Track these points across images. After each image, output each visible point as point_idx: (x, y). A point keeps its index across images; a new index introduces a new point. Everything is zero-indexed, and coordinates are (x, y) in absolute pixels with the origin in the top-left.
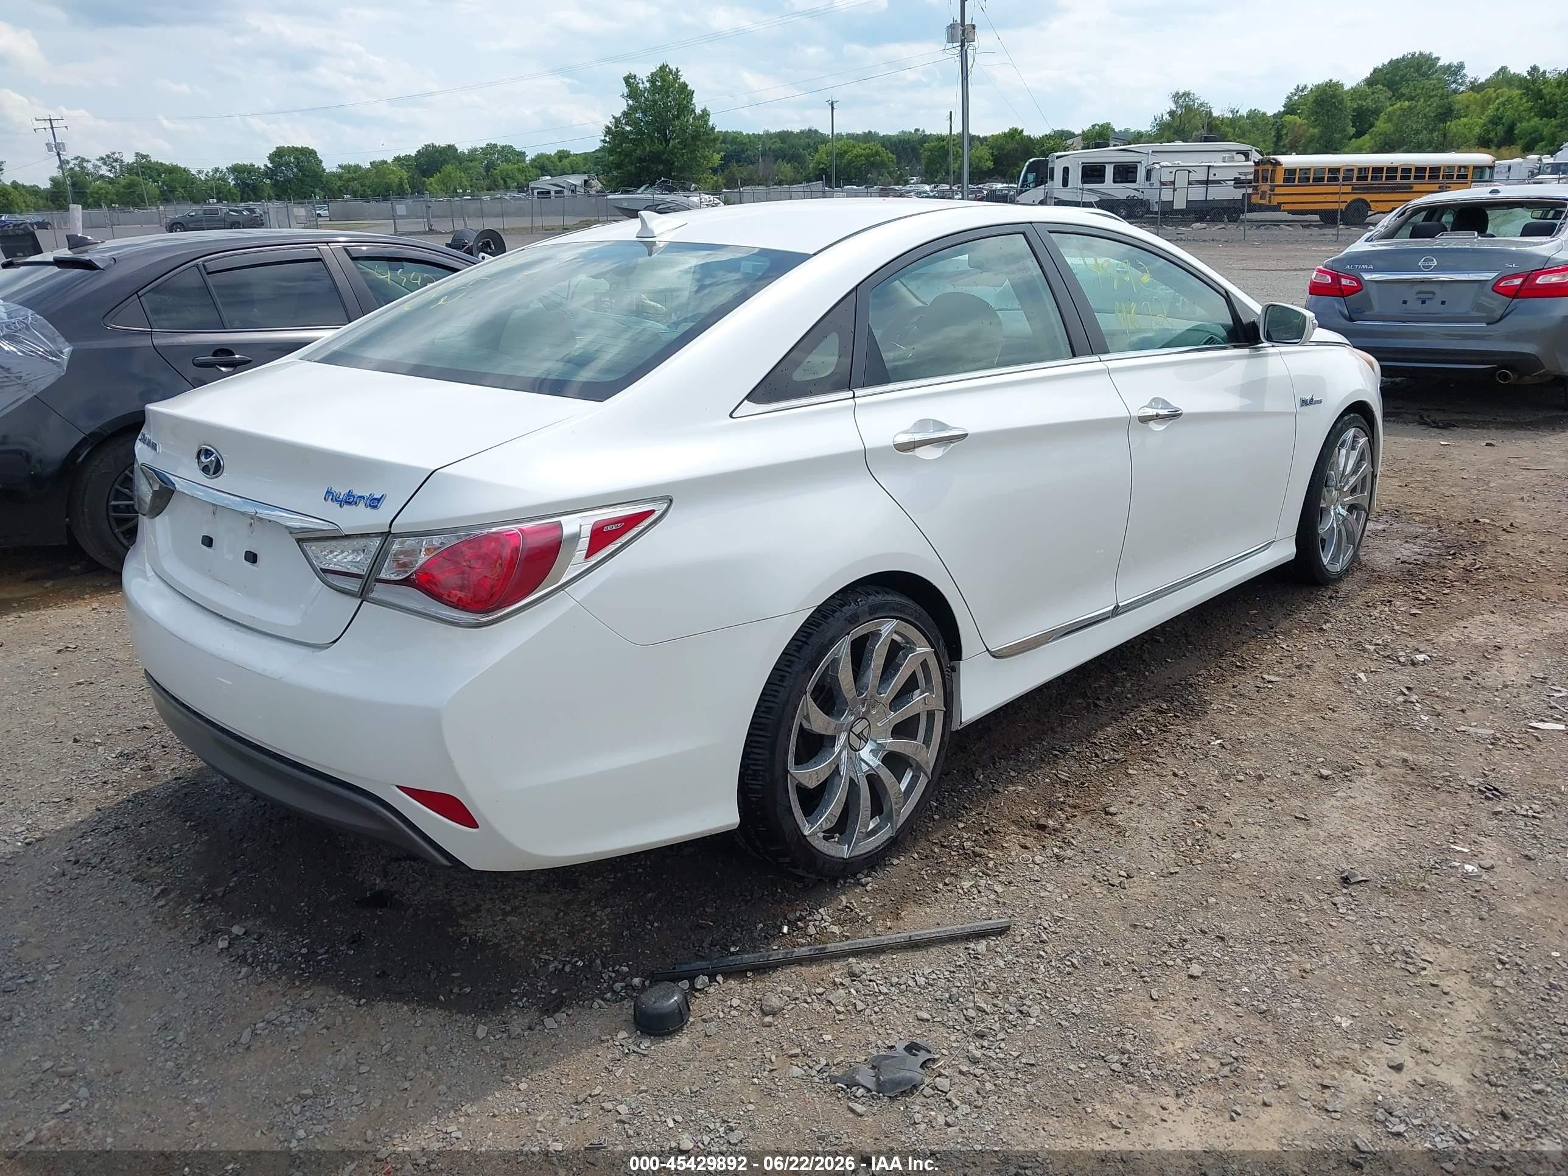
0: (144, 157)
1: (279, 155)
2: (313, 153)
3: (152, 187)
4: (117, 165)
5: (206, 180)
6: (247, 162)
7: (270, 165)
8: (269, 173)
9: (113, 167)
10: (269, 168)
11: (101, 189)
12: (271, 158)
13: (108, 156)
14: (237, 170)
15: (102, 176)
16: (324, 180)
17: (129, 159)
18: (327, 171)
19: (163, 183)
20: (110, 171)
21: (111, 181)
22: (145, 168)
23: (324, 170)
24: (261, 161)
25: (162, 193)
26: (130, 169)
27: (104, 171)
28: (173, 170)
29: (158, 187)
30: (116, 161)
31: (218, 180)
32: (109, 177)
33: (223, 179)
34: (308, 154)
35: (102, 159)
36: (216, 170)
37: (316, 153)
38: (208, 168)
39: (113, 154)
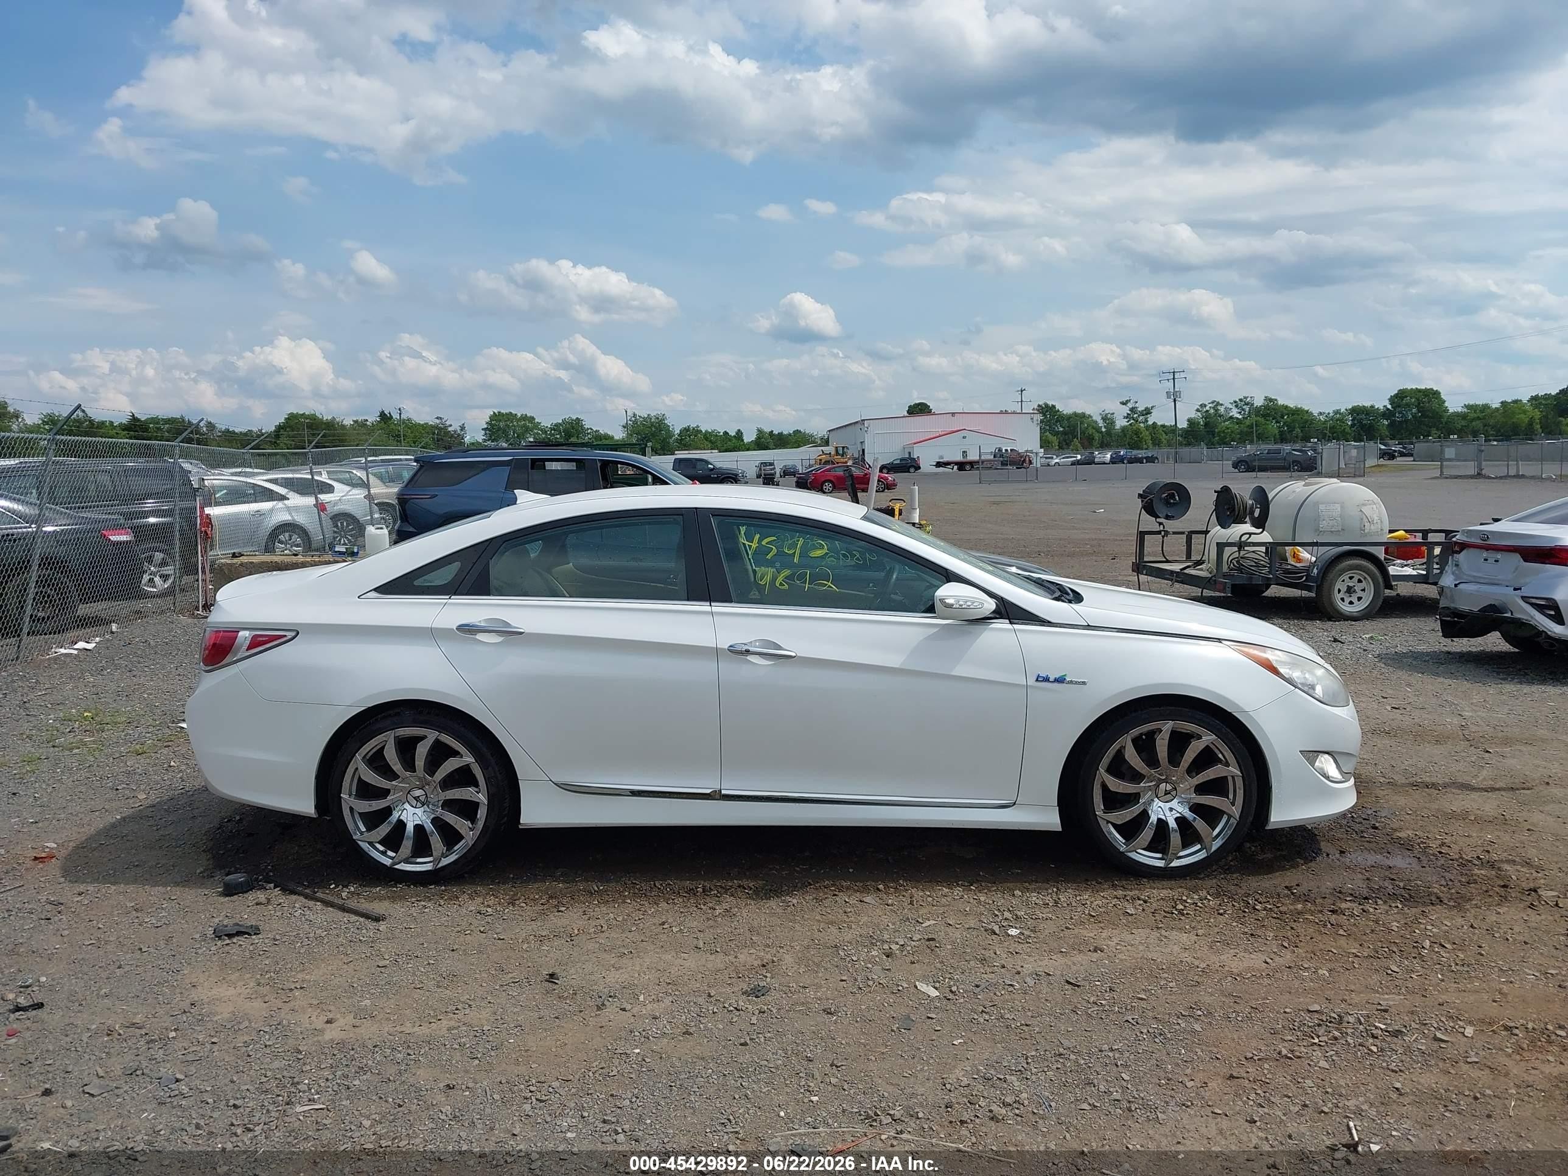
0: (1271, 400)
1: (1400, 398)
2: (1436, 394)
3: (1273, 427)
4: (1247, 408)
5: (1326, 421)
6: (1368, 404)
7: (1389, 407)
8: (1387, 414)
9: (1243, 410)
10: (1388, 409)
11: (1228, 429)
12: (1392, 400)
13: (1241, 400)
14: (1355, 411)
15: (1231, 417)
16: (1444, 420)
17: (1259, 402)
18: (1451, 411)
19: (1284, 423)
20: (1240, 413)
21: (1239, 422)
22: (1271, 411)
23: (1446, 410)
24: (1382, 403)
25: (1281, 433)
26: (1257, 411)
27: (1235, 413)
28: (1297, 412)
29: (1279, 427)
30: (1247, 404)
31: (1337, 420)
32: (1237, 418)
33: (1341, 420)
34: (1432, 395)
35: (1235, 402)
36: (1337, 412)
37: (1440, 393)
38: (1329, 410)
39: (1246, 398)
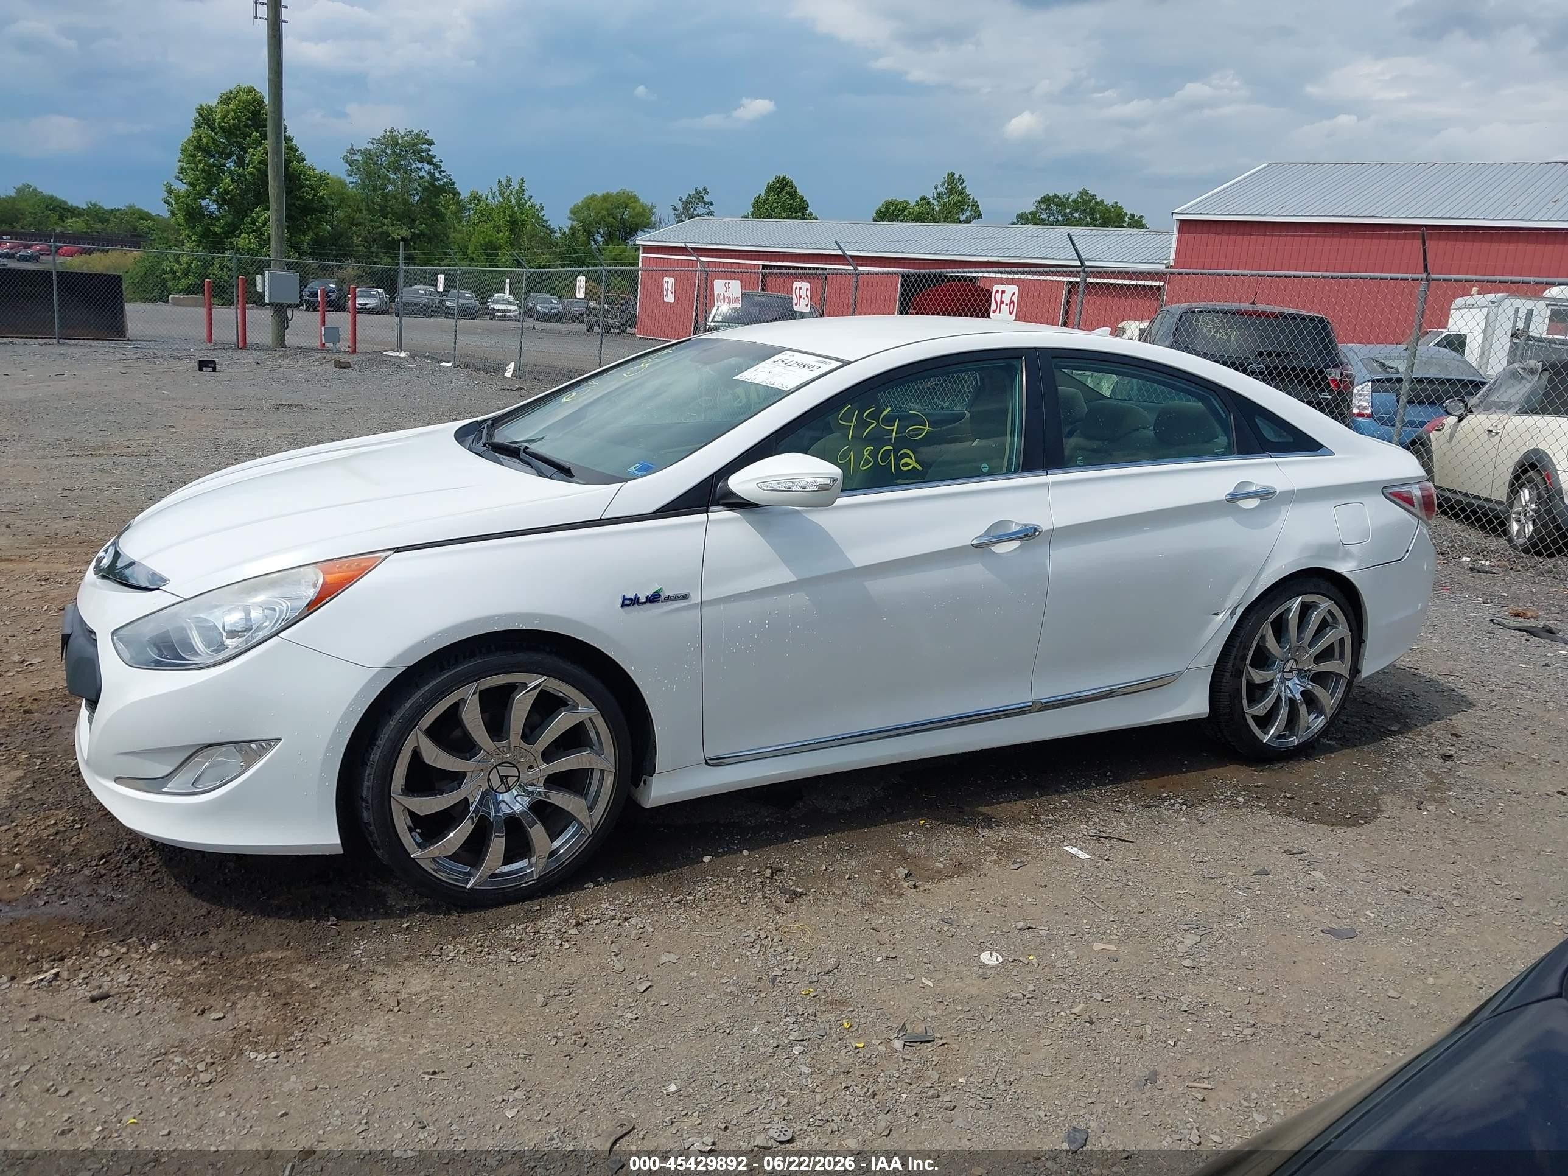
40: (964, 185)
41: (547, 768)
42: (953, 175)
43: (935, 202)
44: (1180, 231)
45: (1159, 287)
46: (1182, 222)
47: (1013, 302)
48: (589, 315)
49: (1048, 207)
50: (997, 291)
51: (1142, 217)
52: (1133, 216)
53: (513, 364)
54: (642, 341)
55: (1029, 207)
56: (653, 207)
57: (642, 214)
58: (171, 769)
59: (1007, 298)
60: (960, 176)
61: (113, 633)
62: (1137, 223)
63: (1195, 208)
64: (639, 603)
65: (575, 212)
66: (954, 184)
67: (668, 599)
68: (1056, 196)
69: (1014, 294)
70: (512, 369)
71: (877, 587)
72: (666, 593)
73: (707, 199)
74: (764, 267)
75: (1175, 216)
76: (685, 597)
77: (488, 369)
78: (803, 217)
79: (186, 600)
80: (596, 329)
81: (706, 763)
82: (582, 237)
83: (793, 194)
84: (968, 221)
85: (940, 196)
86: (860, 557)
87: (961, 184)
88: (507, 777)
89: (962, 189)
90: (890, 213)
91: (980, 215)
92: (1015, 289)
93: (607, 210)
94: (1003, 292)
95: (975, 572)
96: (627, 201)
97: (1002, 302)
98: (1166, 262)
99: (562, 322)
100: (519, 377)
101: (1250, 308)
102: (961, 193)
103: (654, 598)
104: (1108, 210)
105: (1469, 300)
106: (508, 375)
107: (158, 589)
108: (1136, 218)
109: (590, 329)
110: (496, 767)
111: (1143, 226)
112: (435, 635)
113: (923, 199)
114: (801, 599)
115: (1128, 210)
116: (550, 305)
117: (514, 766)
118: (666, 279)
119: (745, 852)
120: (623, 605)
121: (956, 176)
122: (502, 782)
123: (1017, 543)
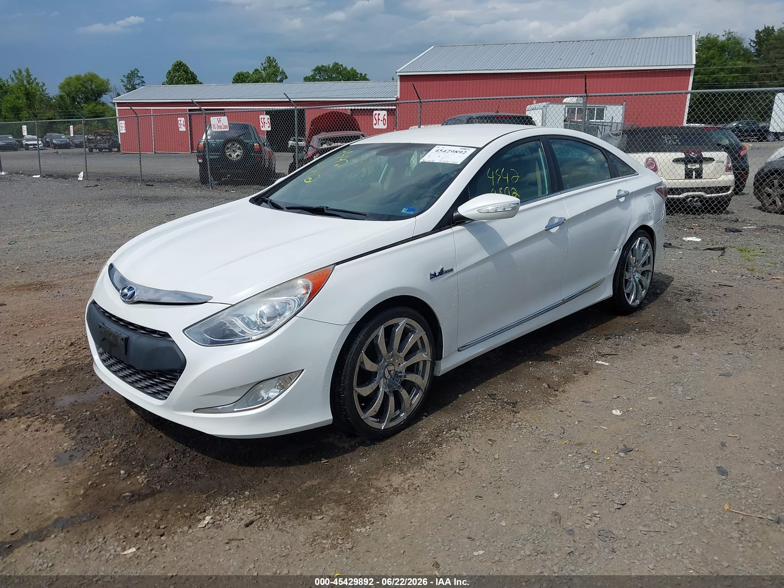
40: (276, 62)
41: (405, 364)
42: (270, 58)
43: (263, 72)
44: (401, 81)
45: (395, 109)
46: (401, 76)
47: (385, 119)
48: (89, 143)
49: (320, 73)
50: (376, 114)
51: (366, 74)
52: (361, 74)
53: (82, 173)
54: (124, 155)
55: (310, 73)
56: (108, 80)
57: (101, 85)
58: (239, 397)
59: (381, 117)
60: (273, 58)
61: (184, 330)
62: (364, 78)
63: (406, 68)
64: (436, 276)
65: (62, 88)
66: (270, 61)
67: (446, 272)
68: (323, 66)
69: (385, 115)
70: (82, 176)
71: (517, 254)
72: (445, 270)
73: (139, 75)
74: (190, 110)
75: (398, 74)
76: (452, 270)
77: (65, 177)
78: (194, 83)
79: (234, 305)
80: (94, 150)
81: (458, 351)
82: (68, 101)
83: (186, 71)
84: (281, 81)
85: (265, 69)
86: (510, 241)
87: (275, 62)
88: (391, 371)
89: (276, 64)
90: (240, 78)
91: (286, 77)
92: (385, 112)
93: (81, 84)
94: (379, 114)
95: (545, 243)
96: (92, 78)
97: (379, 119)
98: (396, 96)
99: (70, 148)
100: (87, 179)
101: (496, 114)
102: (275, 67)
103: (442, 273)
104: (349, 72)
105: (533, 106)
106: (80, 179)
107: (206, 302)
108: (363, 75)
109: (91, 150)
110: (386, 367)
111: (367, 80)
112: (366, 304)
113: (256, 70)
114: (490, 265)
115: (359, 71)
116: (61, 139)
117: (393, 365)
118: (179, 119)
119: (473, 390)
120: (431, 278)
121: (272, 58)
122: (389, 374)
123: (558, 227)
